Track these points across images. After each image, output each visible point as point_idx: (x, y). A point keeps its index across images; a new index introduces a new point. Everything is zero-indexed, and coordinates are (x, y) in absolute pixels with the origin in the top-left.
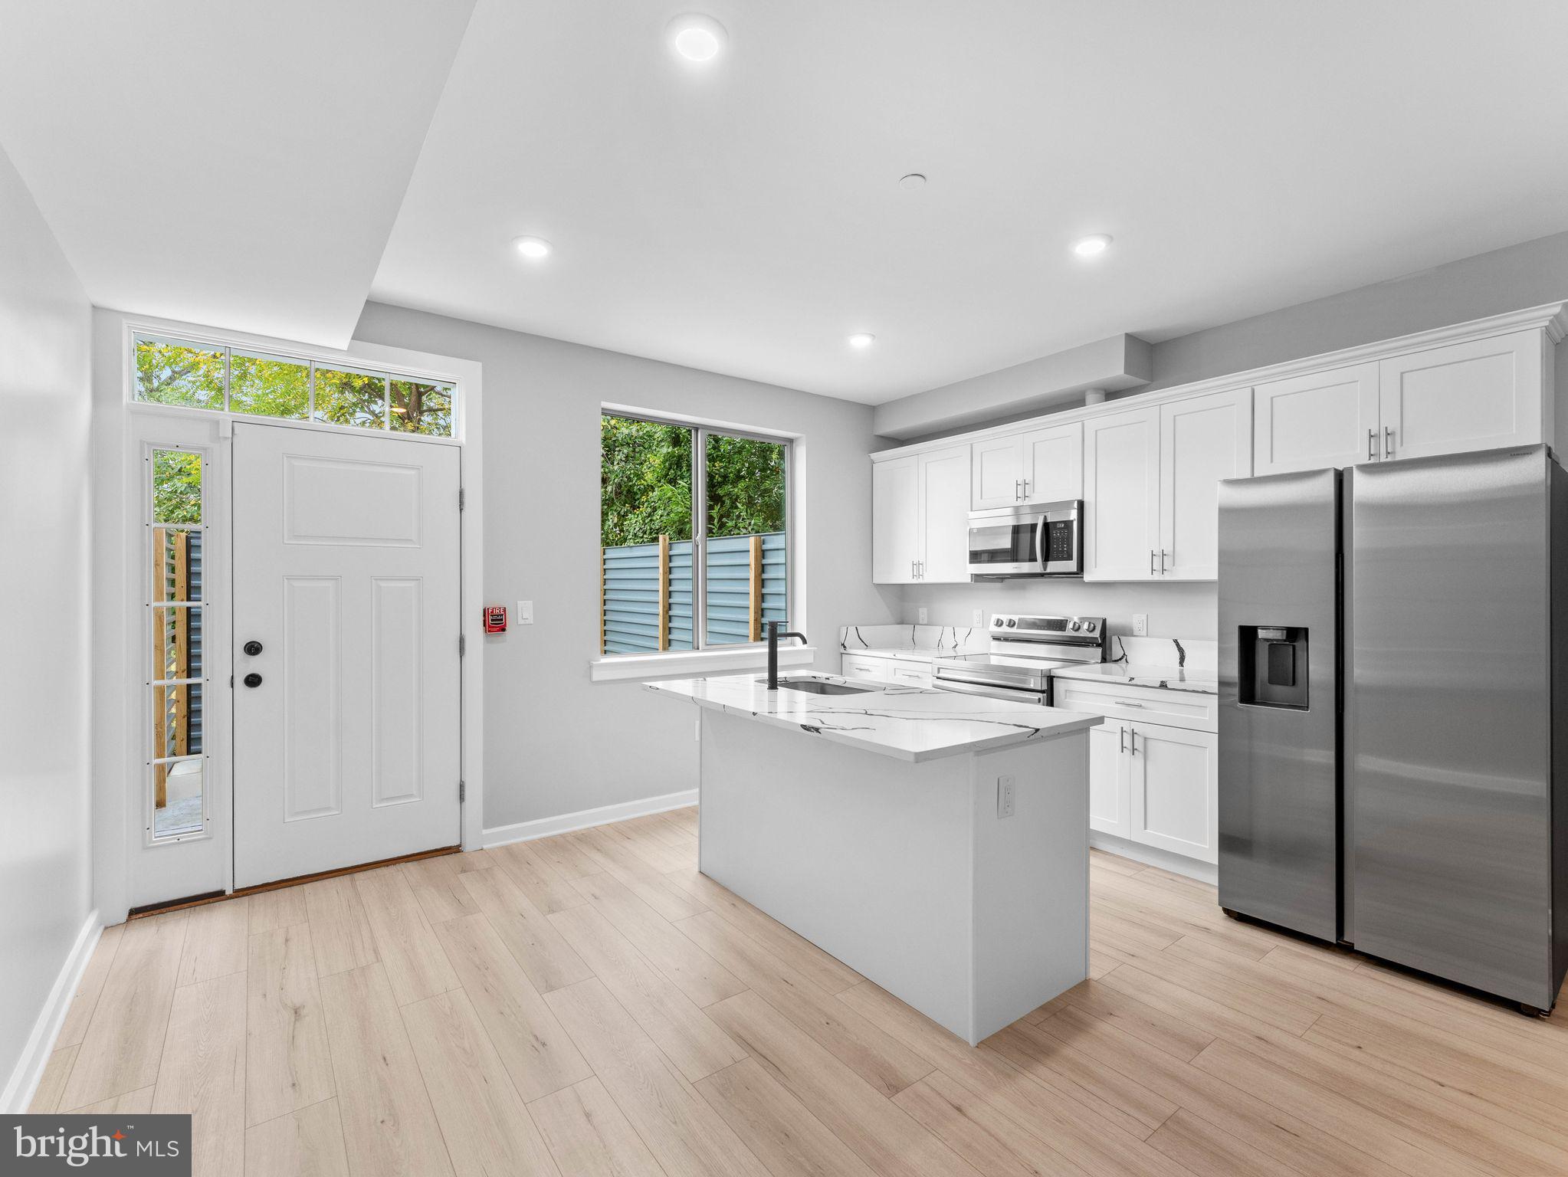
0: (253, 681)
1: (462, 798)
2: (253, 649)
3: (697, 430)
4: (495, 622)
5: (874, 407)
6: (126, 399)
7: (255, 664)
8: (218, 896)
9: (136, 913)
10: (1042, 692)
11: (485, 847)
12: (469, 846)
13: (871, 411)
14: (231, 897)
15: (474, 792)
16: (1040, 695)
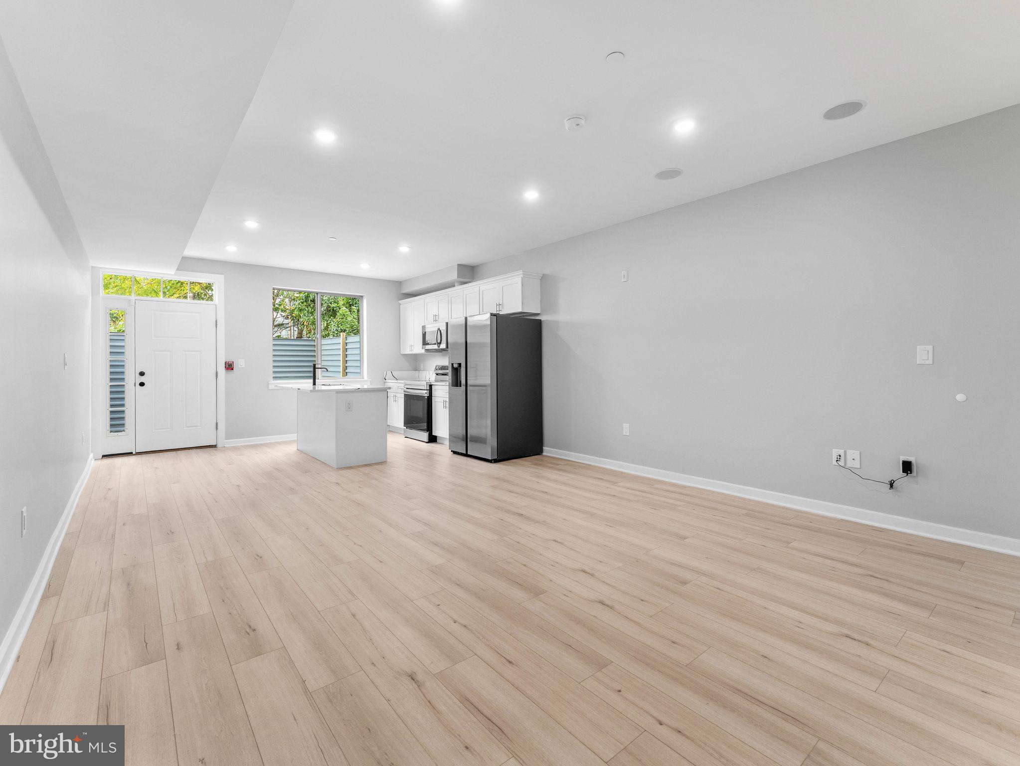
0: (142, 384)
1: (217, 428)
2: (142, 374)
3: (317, 294)
4: (229, 367)
5: (400, 282)
6: (101, 295)
7: (142, 379)
8: (131, 454)
9: (104, 456)
10: (427, 390)
11: (225, 446)
12: (219, 446)
13: (399, 284)
14: (135, 455)
15: (222, 427)
16: (426, 391)
